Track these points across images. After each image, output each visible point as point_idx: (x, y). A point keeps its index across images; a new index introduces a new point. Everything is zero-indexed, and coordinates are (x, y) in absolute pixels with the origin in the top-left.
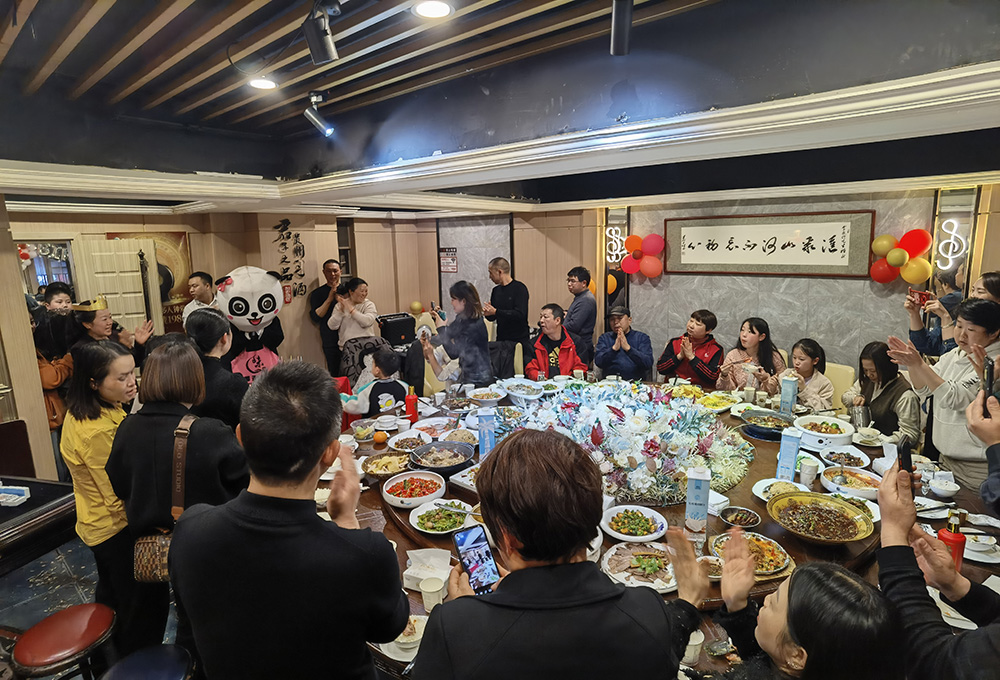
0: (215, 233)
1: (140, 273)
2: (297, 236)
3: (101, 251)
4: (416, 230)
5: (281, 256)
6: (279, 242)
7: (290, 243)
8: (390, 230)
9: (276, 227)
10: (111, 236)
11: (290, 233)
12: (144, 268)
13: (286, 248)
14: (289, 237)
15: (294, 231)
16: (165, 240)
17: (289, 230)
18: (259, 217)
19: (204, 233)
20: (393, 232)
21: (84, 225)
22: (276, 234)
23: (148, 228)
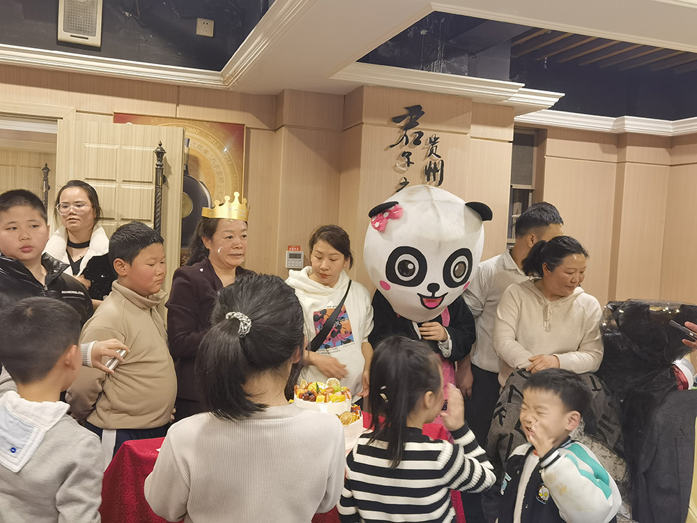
0: (288, 126)
1: (153, 187)
2: (434, 142)
3: (99, 143)
4: (669, 160)
5: (399, 178)
6: (398, 150)
7: (419, 153)
8: (614, 158)
9: (397, 120)
10: (120, 118)
11: (421, 134)
12: (161, 178)
13: (409, 163)
14: (417, 142)
15: (427, 129)
16: (206, 136)
17: (420, 127)
18: (366, 93)
19: (276, 130)
20: (621, 163)
21: (84, 95)
22: (394, 132)
23: (184, 111)
